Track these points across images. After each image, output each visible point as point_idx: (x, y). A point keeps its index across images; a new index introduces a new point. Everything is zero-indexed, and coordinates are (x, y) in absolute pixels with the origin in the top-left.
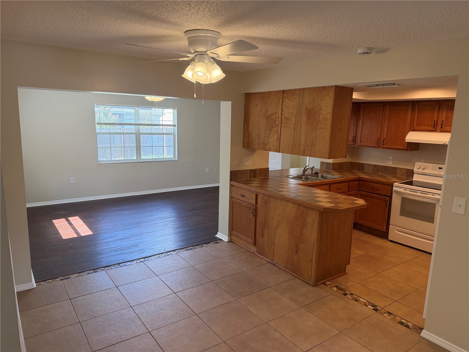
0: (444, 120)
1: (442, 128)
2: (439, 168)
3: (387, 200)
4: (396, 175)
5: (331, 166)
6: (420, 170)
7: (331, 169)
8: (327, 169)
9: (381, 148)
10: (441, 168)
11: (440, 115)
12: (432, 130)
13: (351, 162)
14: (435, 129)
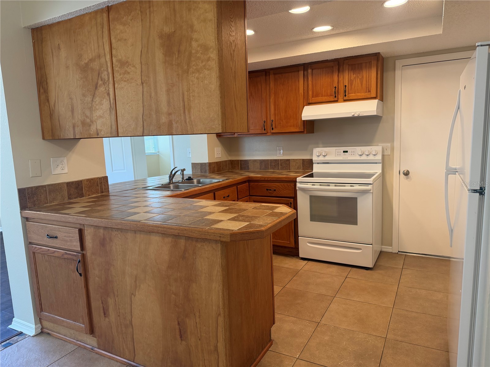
0: (347, 85)
1: (345, 96)
2: (344, 152)
3: (290, 203)
4: (290, 170)
5: (207, 168)
6: (321, 158)
7: (208, 171)
8: (202, 172)
9: (269, 134)
10: (347, 152)
11: (341, 79)
12: (333, 100)
13: (231, 160)
14: (336, 99)
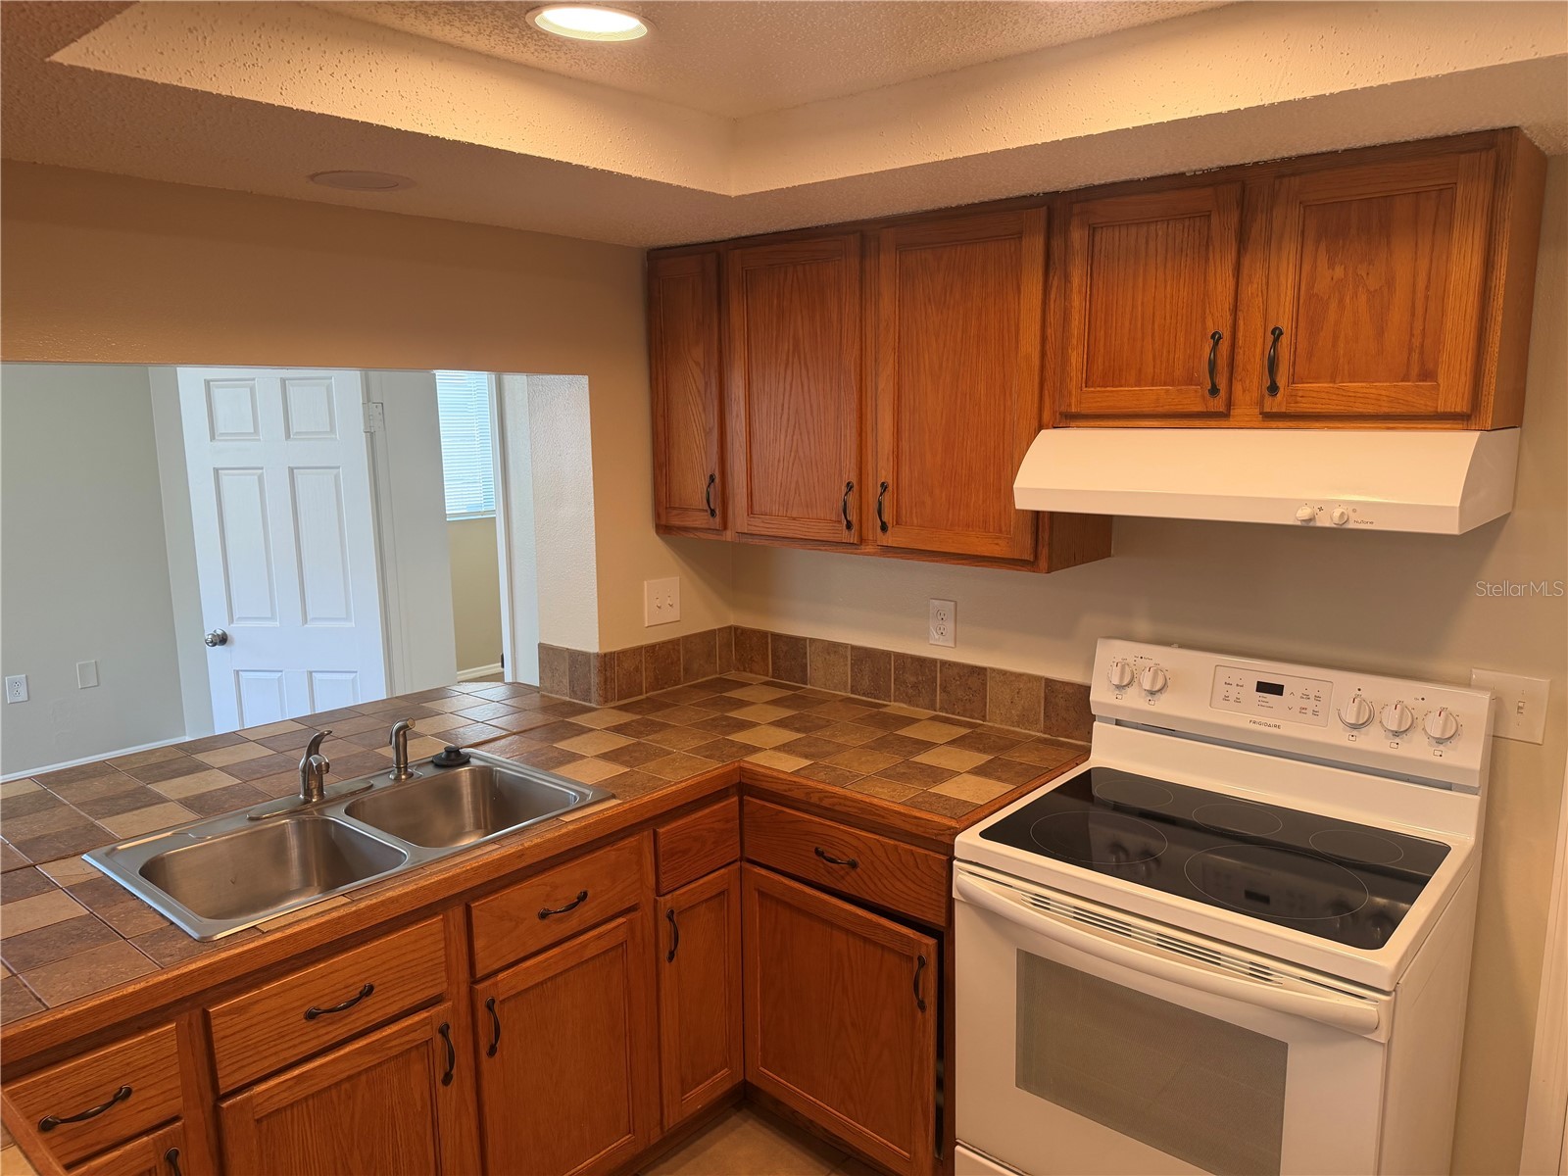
0: (1285, 324)
1: (1273, 389)
2: (1263, 687)
3: (920, 958)
4: (984, 718)
5: (594, 679)
6: (1133, 701)
7: (594, 694)
8: (573, 693)
9: (869, 549)
10: (1277, 690)
11: (1251, 290)
12: (1200, 408)
13: (736, 628)
14: (1217, 404)
